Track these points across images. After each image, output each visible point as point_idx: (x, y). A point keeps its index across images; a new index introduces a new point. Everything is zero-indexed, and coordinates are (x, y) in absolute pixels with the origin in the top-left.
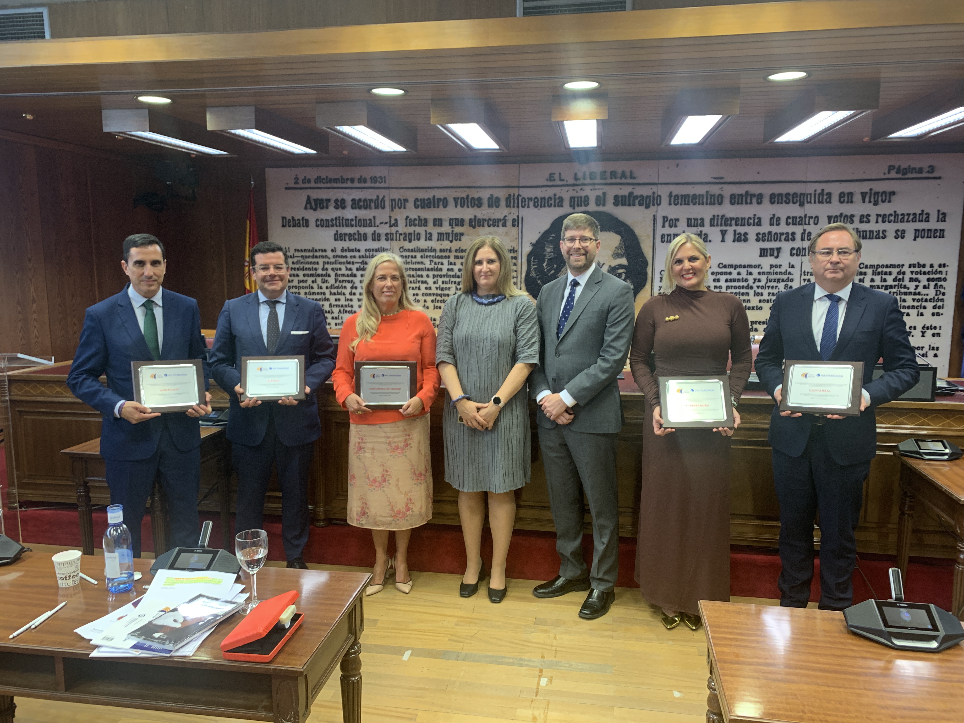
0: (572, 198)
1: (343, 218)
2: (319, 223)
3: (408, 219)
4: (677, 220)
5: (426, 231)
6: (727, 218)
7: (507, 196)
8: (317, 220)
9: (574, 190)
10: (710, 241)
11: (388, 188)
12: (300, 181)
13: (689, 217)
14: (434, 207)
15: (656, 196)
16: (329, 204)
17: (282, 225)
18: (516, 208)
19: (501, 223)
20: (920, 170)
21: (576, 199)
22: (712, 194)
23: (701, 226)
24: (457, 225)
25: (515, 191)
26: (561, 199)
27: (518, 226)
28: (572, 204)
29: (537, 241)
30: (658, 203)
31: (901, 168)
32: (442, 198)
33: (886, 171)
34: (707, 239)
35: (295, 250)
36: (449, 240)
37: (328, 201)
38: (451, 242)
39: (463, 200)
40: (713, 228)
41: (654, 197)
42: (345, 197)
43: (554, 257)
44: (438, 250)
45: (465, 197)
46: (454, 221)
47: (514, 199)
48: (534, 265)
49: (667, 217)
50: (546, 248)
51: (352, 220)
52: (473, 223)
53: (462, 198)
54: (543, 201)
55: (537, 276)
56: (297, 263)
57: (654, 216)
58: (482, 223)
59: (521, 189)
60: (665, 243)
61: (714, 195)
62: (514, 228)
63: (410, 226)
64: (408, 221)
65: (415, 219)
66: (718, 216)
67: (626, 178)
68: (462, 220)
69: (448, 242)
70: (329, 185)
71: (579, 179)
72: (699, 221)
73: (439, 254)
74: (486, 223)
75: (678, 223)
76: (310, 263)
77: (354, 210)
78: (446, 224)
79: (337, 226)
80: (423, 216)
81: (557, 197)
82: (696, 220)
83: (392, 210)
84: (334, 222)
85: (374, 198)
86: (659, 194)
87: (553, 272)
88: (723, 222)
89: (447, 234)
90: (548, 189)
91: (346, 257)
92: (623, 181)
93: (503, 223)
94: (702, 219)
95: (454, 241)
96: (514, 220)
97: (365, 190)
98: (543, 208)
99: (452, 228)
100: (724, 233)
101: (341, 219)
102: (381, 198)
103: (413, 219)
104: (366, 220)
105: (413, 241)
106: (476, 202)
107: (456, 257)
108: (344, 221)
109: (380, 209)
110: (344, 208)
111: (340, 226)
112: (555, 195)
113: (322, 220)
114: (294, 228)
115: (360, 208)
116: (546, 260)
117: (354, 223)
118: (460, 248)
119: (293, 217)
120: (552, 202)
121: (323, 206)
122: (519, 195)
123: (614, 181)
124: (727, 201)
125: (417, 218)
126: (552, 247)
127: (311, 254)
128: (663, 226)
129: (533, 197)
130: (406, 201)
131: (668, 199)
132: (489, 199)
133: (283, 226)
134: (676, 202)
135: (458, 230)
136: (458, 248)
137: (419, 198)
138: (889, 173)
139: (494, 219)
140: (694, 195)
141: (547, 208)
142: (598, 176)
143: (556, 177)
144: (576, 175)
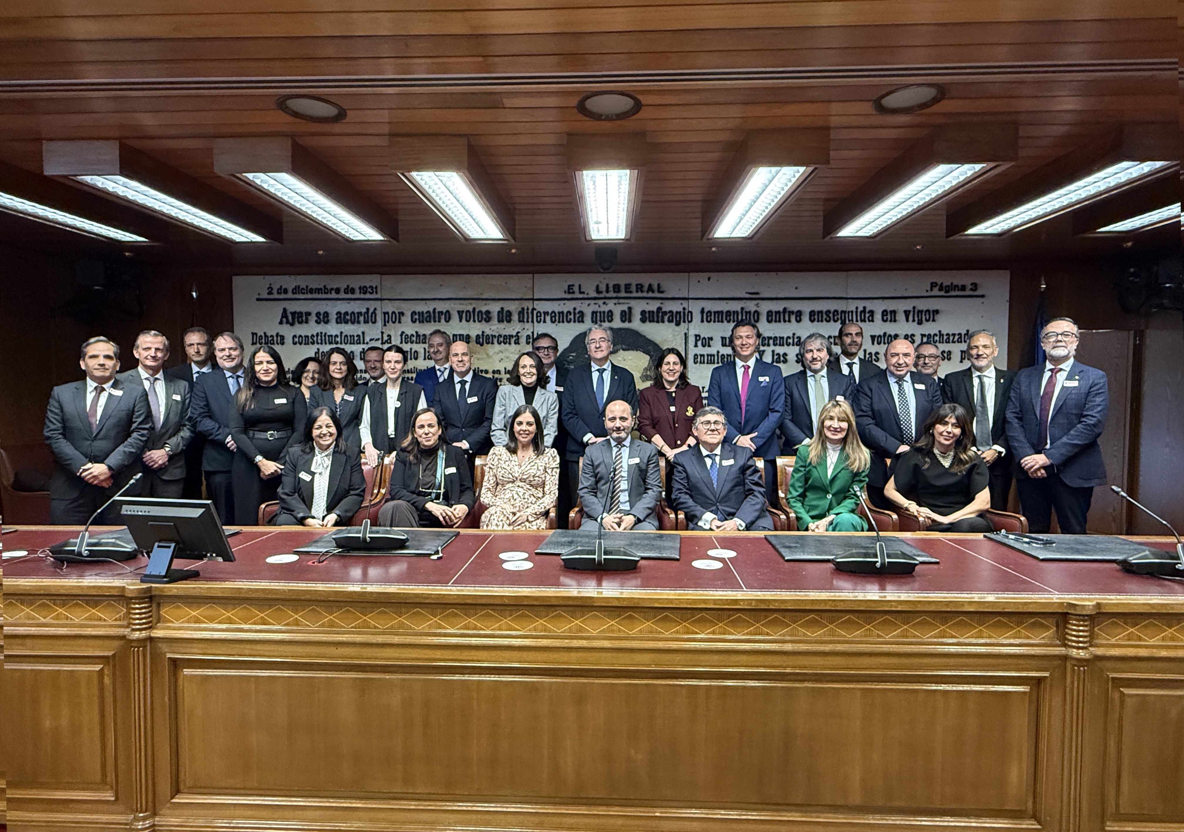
0: (594, 313)
1: (325, 334)
2: (296, 340)
3: (404, 334)
4: (711, 339)
7: (520, 309)
8: (294, 336)
9: (595, 304)
11: (381, 300)
12: (275, 291)
13: (723, 335)
14: (435, 321)
15: (686, 311)
16: (310, 317)
17: (251, 342)
18: (530, 324)
19: (513, 340)
20: (963, 288)
21: (598, 314)
22: (748, 310)
25: (529, 305)
26: (582, 314)
28: (594, 319)
30: (690, 319)
31: (944, 285)
32: (444, 311)
33: (929, 289)
37: (309, 314)
39: (468, 314)
41: (684, 313)
42: (328, 309)
45: (471, 310)
47: (528, 313)
49: (699, 336)
51: (336, 336)
52: (481, 340)
53: (469, 311)
54: (561, 315)
57: (685, 334)
58: (491, 340)
59: (535, 302)
60: (698, 364)
61: (750, 312)
64: (403, 336)
65: (412, 335)
67: (653, 292)
70: (309, 296)
71: (601, 292)
74: (495, 340)
75: (712, 343)
77: (339, 325)
79: (318, 343)
80: (421, 332)
81: (577, 311)
83: (385, 325)
84: (315, 339)
85: (364, 310)
86: (690, 310)
90: (566, 302)
92: (651, 295)
93: (515, 340)
97: (352, 302)
98: (561, 324)
101: (323, 334)
102: (371, 310)
103: (410, 334)
104: (353, 336)
106: (484, 316)
108: (327, 337)
109: (370, 324)
110: (327, 322)
111: (321, 343)
112: (575, 309)
113: (300, 336)
115: (346, 322)
117: (338, 339)
119: (265, 333)
120: (572, 317)
121: (302, 320)
122: (534, 309)
123: (640, 294)
124: (763, 318)
125: (415, 334)
128: (696, 346)
129: (550, 312)
130: (402, 314)
131: (700, 316)
132: (499, 312)
134: (709, 319)
137: (417, 311)
138: (931, 290)
139: (505, 335)
140: (728, 312)
141: (566, 323)
142: (623, 289)
143: (576, 289)
144: (598, 286)
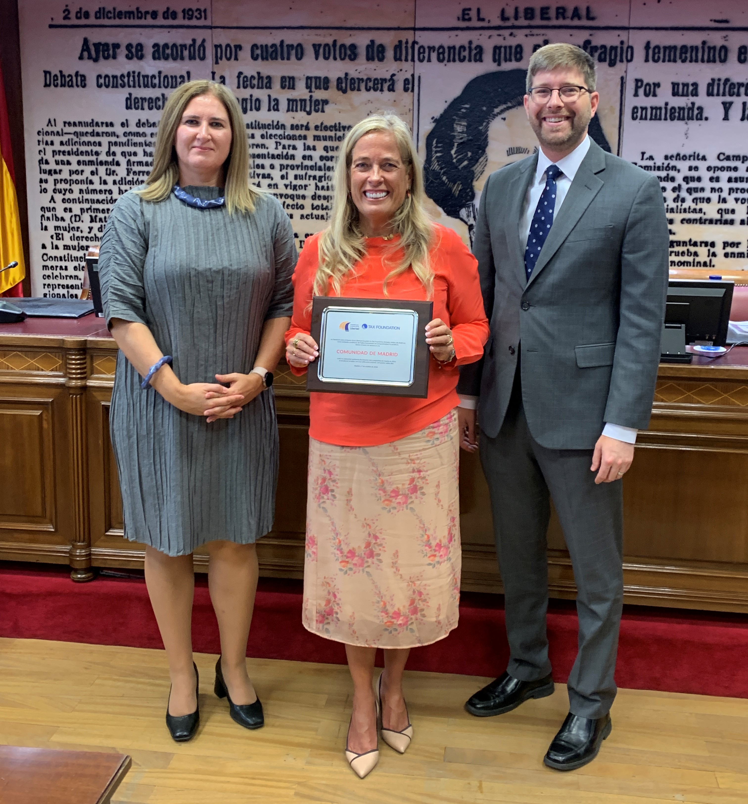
0: (497, 49)
1: (139, 73)
2: (102, 81)
3: (242, 76)
4: (657, 85)
5: (269, 96)
6: (733, 84)
7: (397, 43)
8: (99, 76)
9: (499, 35)
10: (706, 119)
11: (211, 28)
12: (73, 15)
13: (676, 80)
14: (283, 59)
15: (625, 46)
16: (118, 51)
17: (43, 84)
18: (410, 62)
19: (386, 86)
21: (503, 50)
22: (712, 45)
23: (693, 95)
24: (317, 88)
25: (409, 36)
26: (480, 49)
27: (413, 91)
28: (497, 57)
29: (442, 116)
30: (629, 58)
32: (295, 45)
34: (701, 116)
35: (65, 123)
36: (305, 110)
37: (116, 46)
38: (309, 113)
39: (327, 48)
40: (711, 98)
41: (622, 48)
42: (143, 40)
43: (469, 140)
44: (288, 126)
45: (331, 43)
46: (313, 80)
47: (406, 48)
48: (436, 152)
49: (641, 81)
50: (455, 126)
51: (153, 76)
52: (344, 85)
53: (327, 45)
54: (452, 51)
55: (441, 169)
56: (68, 143)
57: (622, 78)
58: (356, 85)
59: (417, 33)
60: (638, 121)
61: (714, 48)
62: (406, 94)
63: (245, 87)
64: (241, 79)
65: (253, 77)
66: (719, 80)
67: (579, 18)
68: (327, 80)
69: (304, 114)
70: (117, 22)
71: (508, 19)
72: (691, 88)
73: (289, 132)
74: (363, 86)
75: (658, 91)
76: (89, 144)
77: (157, 62)
78: (301, 85)
79: (129, 86)
80: (265, 73)
81: (473, 46)
82: (686, 85)
83: (217, 63)
84: (126, 80)
85: (189, 42)
86: (630, 44)
87: (466, 163)
88: (727, 89)
89: (303, 101)
90: (459, 32)
91: (144, 135)
92: (576, 22)
93: (389, 86)
94: (695, 85)
95: (313, 113)
96: (406, 81)
97: (174, 30)
98: (451, 64)
99: (310, 91)
100: (727, 106)
101: (136, 74)
102: (199, 42)
103: (249, 76)
104: (176, 77)
105: (249, 112)
106: (349, 52)
107: (316, 138)
108: (141, 78)
109: (198, 60)
110: (141, 58)
111: (134, 86)
112: (470, 42)
113: (107, 76)
114: (63, 89)
115: (166, 58)
116: (456, 144)
117: (156, 81)
118: (322, 124)
119: (61, 72)
120: (466, 53)
121: (108, 54)
122: (415, 43)
123: (561, 22)
124: (733, 56)
125: (256, 75)
126: (465, 124)
127: (89, 129)
128: (636, 95)
129: (437, 46)
130: (239, 47)
131: (643, 53)
132: (368, 47)
133: (46, 85)
134: (656, 58)
135: (319, 95)
136: (319, 124)
137: (259, 44)
139: (376, 79)
140: (684, 48)
141: (457, 62)
142: (538, 13)
143: (473, 14)
144: (503, 11)
